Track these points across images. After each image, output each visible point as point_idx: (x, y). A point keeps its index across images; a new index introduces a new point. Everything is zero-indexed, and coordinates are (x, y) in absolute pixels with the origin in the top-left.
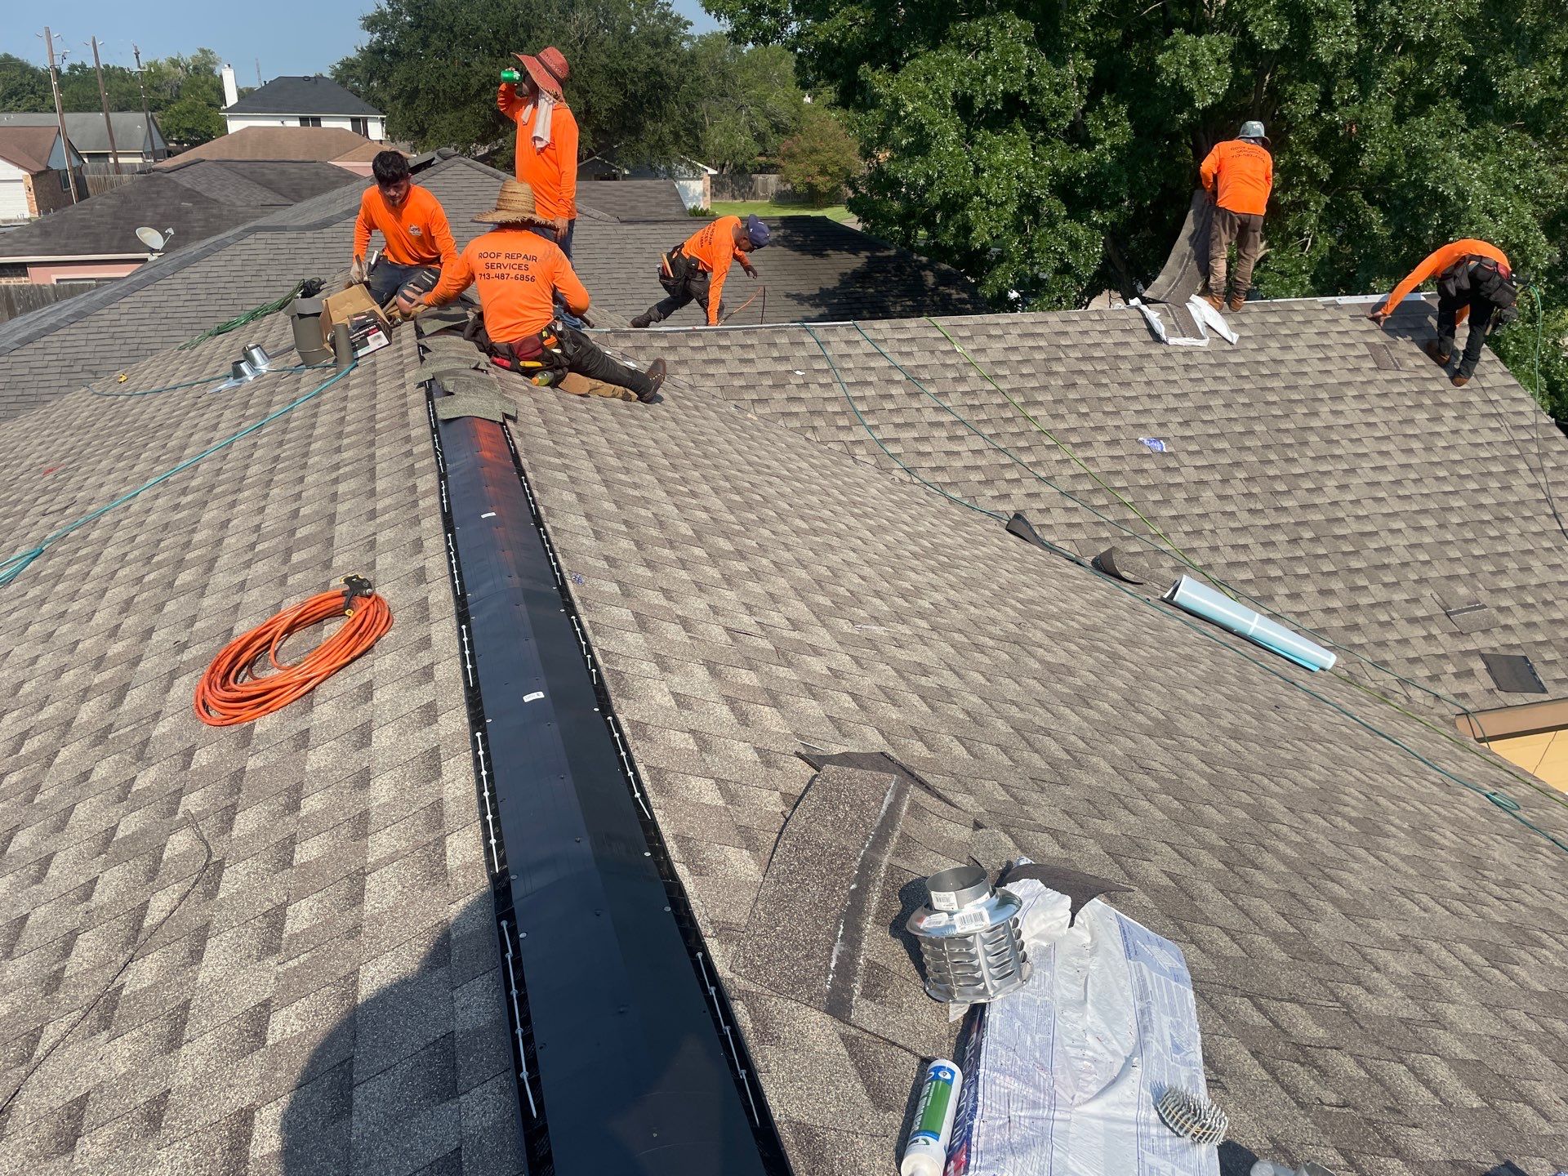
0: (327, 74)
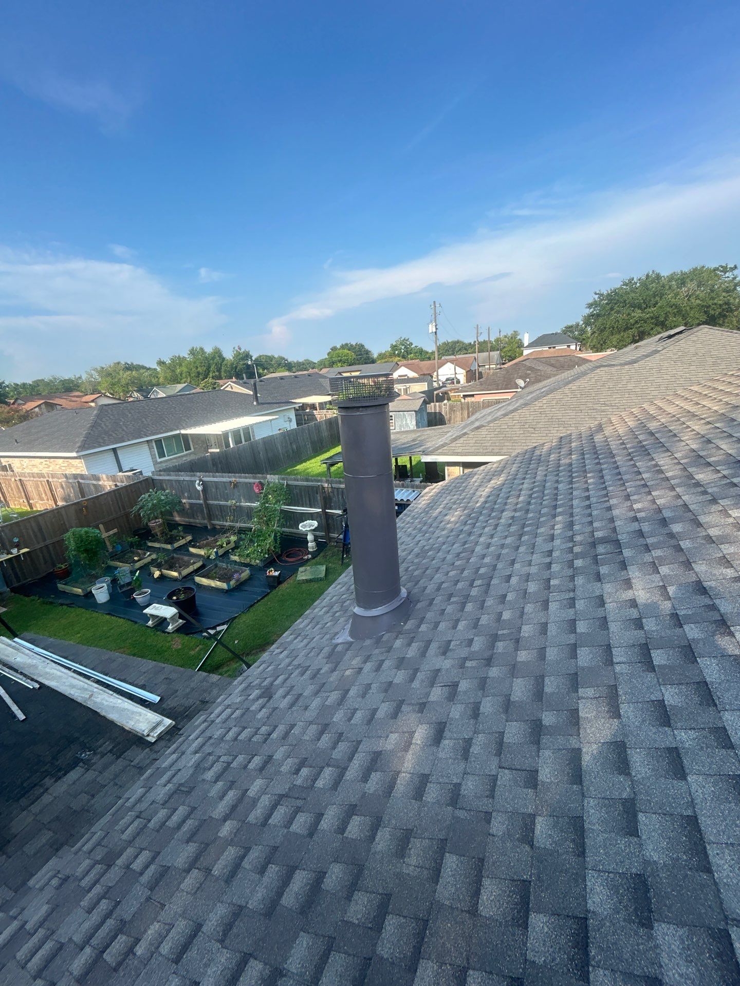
0: (559, 332)
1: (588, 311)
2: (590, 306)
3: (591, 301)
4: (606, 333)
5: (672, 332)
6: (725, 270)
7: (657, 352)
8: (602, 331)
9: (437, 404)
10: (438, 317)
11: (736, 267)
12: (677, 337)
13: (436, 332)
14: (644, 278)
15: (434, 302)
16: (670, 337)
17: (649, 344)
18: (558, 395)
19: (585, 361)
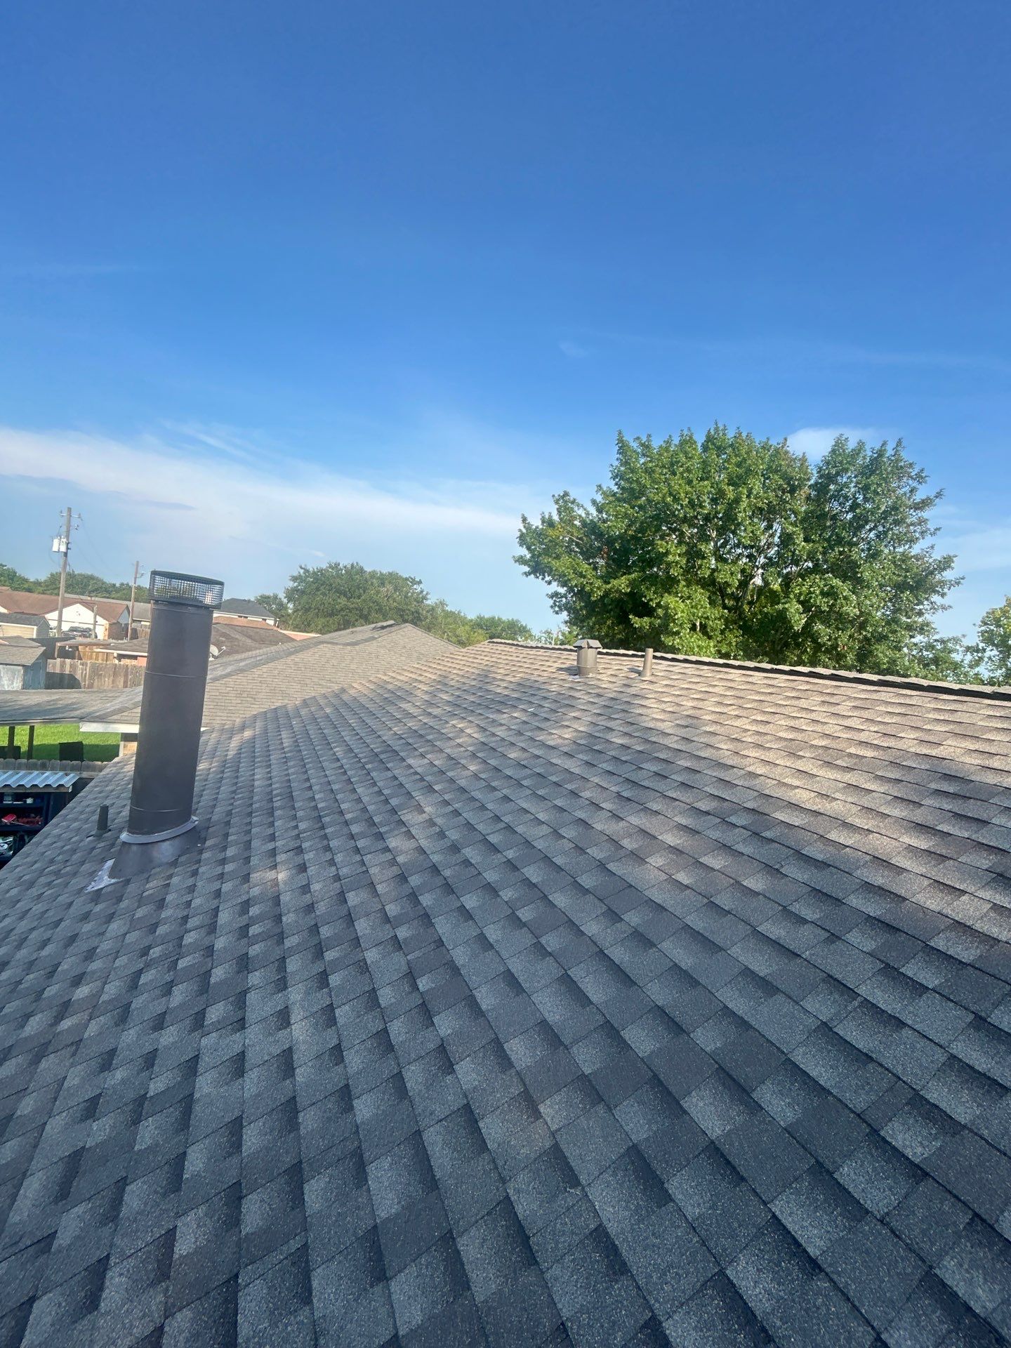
0: (252, 599)
1: (291, 584)
2: (294, 579)
3: (296, 574)
4: (311, 615)
5: (385, 624)
6: (414, 582)
7: (374, 638)
8: (307, 610)
9: (68, 661)
10: (73, 532)
11: (420, 582)
12: (388, 629)
13: (66, 554)
14: (349, 566)
15: (69, 510)
16: (383, 628)
17: (364, 631)
18: (279, 665)
19: (291, 640)
